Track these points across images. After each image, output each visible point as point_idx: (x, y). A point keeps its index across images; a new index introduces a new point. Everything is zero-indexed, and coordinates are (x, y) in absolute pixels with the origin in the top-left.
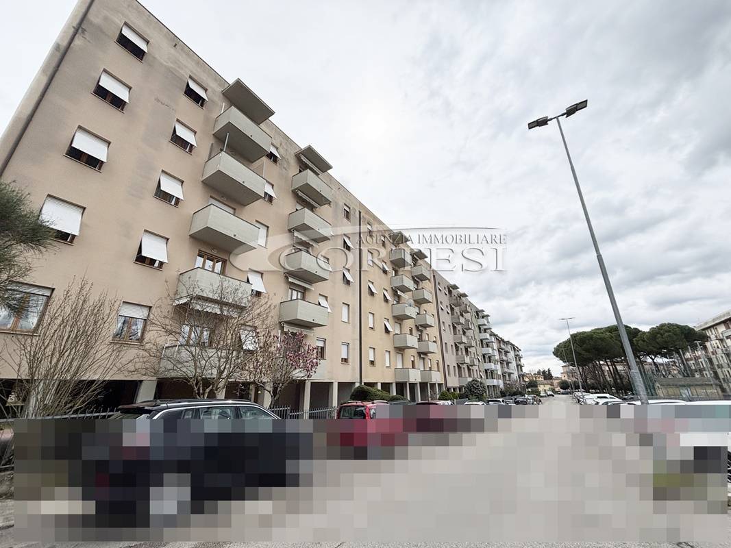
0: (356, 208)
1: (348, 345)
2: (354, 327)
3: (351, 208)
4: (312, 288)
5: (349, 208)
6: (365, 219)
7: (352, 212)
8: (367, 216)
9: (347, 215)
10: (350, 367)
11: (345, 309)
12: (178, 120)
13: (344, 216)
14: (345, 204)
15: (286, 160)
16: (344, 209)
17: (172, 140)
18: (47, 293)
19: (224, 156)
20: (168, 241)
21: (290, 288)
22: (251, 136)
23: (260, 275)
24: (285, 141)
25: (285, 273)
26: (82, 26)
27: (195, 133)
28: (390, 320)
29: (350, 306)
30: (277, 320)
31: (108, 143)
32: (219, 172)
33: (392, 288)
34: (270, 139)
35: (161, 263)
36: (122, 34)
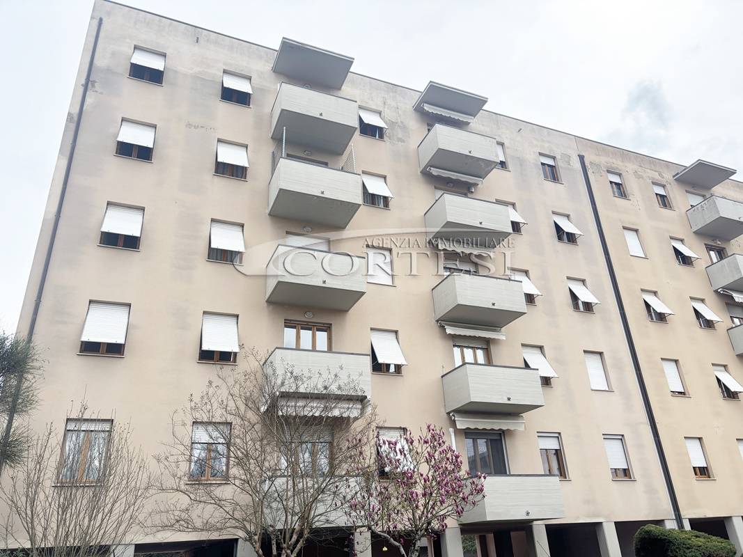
0: (569, 152)
1: (622, 439)
2: (626, 397)
3: (558, 157)
4: (500, 336)
5: (554, 158)
6: (598, 166)
7: (561, 164)
8: (603, 160)
9: (552, 173)
10: (639, 486)
11: (593, 364)
12: (219, 141)
13: (546, 177)
14: (541, 154)
15: (398, 126)
16: (543, 164)
17: (216, 171)
18: (107, 427)
19: (285, 164)
20: (238, 319)
21: (454, 346)
22: (321, 115)
23: (393, 336)
24: (391, 94)
25: (437, 321)
26: (91, 79)
27: (247, 148)
28: (730, 367)
29: (606, 356)
30: (443, 410)
31: (143, 209)
32: (283, 193)
33: (716, 291)
34: (356, 105)
35: (235, 354)
36: (131, 63)
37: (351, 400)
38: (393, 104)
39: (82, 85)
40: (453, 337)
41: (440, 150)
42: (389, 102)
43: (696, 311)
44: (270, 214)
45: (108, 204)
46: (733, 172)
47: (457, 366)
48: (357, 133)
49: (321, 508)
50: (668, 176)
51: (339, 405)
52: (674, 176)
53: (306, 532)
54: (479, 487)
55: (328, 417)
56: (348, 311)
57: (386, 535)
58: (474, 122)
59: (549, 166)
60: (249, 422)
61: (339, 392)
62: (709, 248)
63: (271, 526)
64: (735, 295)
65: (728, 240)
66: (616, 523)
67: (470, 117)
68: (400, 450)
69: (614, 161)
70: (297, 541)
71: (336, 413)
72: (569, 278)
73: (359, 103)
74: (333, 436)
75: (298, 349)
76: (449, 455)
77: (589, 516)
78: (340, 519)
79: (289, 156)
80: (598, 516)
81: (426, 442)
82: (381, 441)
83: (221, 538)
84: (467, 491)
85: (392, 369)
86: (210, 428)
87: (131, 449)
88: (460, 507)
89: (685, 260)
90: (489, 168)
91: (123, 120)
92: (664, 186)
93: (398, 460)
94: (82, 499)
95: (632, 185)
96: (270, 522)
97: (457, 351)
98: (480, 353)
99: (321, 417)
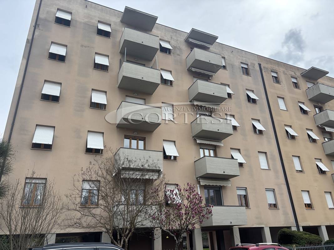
0: (254, 62)
1: (273, 190)
2: (276, 172)
3: (249, 64)
4: (221, 144)
5: (247, 65)
6: (267, 68)
7: (250, 68)
8: (269, 66)
9: (246, 72)
10: (280, 211)
11: (262, 157)
12: (96, 53)
13: (243, 73)
14: (242, 63)
15: (178, 48)
16: (242, 67)
17: (95, 67)
18: (44, 181)
19: (126, 65)
20: (103, 134)
21: (200, 148)
22: (142, 42)
23: (173, 143)
24: (175, 34)
25: (193, 137)
26: (37, 24)
27: (108, 57)
28: (323, 160)
29: (268, 154)
30: (195, 176)
31: (61, 84)
32: (124, 77)
33: (318, 126)
34: (158, 38)
35: (102, 150)
36: (56, 17)
37: (154, 171)
38: (175, 38)
39: (33, 26)
40: (200, 144)
41: (196, 59)
42: (173, 37)
43: (308, 135)
44: (118, 87)
45: (45, 81)
46: (328, 73)
47: (201, 157)
48: (159, 51)
49: (139, 219)
50: (298, 74)
51: (148, 174)
52: (301, 74)
53: (133, 229)
54: (210, 211)
55: (143, 179)
56: (153, 132)
57: (168, 231)
58: (212, 48)
59: (245, 68)
60: (108, 180)
61: (148, 168)
62: (315, 107)
63: (117, 226)
64: (326, 128)
65: (324, 103)
66: (270, 228)
67: (210, 45)
68: (175, 194)
69: (274, 67)
70: (129, 233)
71: (147, 177)
72: (252, 119)
73: (160, 37)
74: (145, 187)
75: (130, 148)
76: (197, 197)
77: (258, 224)
78: (148, 224)
79: (128, 61)
80: (262, 224)
81: (187, 191)
82: (167, 190)
83: (95, 231)
84: (204, 213)
85: (172, 158)
86: (90, 183)
87: (55, 192)
88: (201, 220)
89: (304, 112)
90: (218, 69)
91: (52, 43)
92: (296, 79)
93: (174, 198)
94: (33, 213)
95: (282, 78)
96: (116, 225)
97: (201, 151)
98: (212, 152)
99: (140, 179)
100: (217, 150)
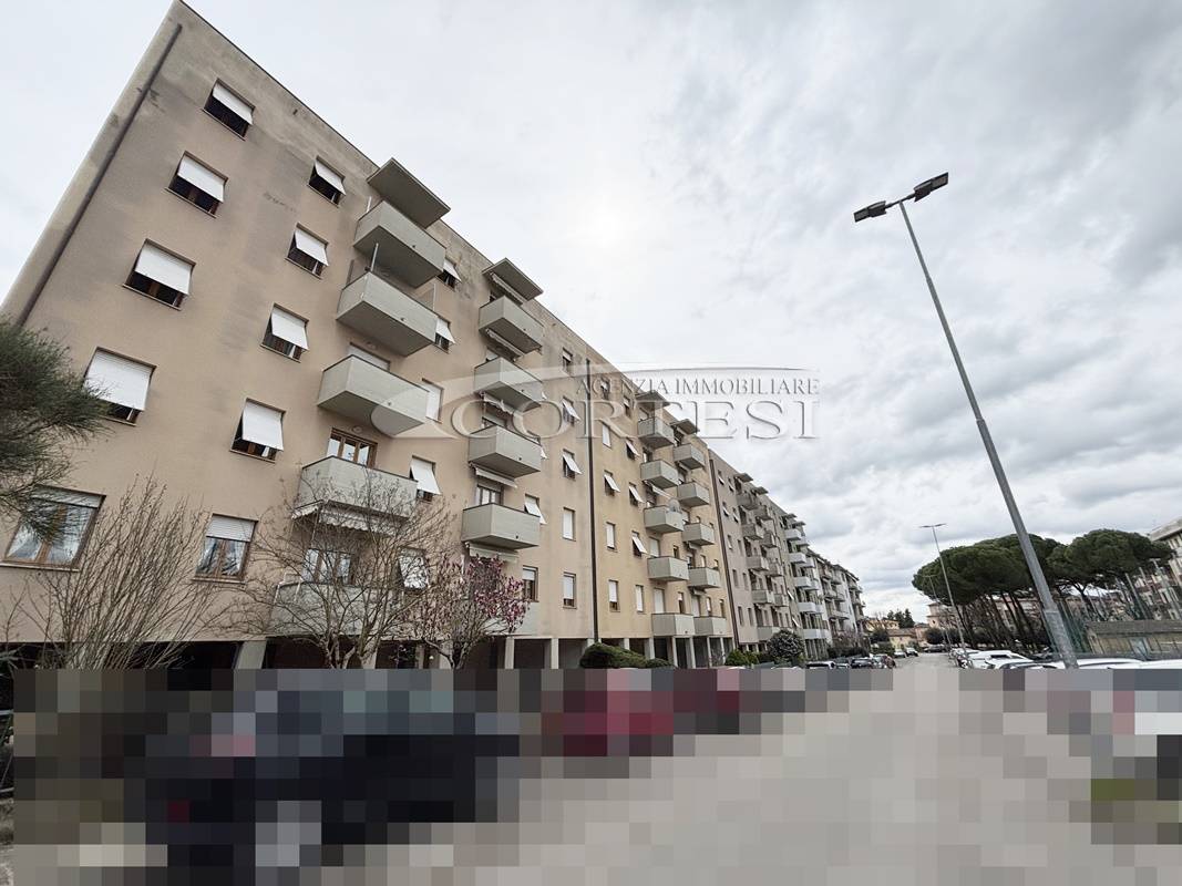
0: (581, 354)
1: (574, 577)
2: (583, 547)
3: (574, 355)
4: (513, 484)
7: (575, 361)
10: (577, 613)
11: (567, 517)
12: (299, 227)
14: (564, 349)
15: (468, 283)
16: (563, 357)
17: (291, 256)
20: (283, 415)
21: (478, 486)
22: (414, 247)
23: (430, 467)
24: (467, 253)
25: (470, 462)
26: (153, 88)
27: (326, 245)
28: (641, 535)
29: (576, 513)
30: (458, 538)
31: (192, 264)
32: (363, 305)
33: (643, 482)
34: (444, 251)
36: (212, 96)
38: (467, 262)
39: (139, 90)
40: (479, 478)
41: (503, 318)
42: (463, 258)
43: (630, 493)
44: (338, 320)
47: (475, 505)
48: (438, 275)
58: (525, 305)
59: (567, 359)
62: (644, 451)
64: (653, 487)
67: (526, 300)
72: (565, 450)
75: (339, 458)
77: (544, 634)
80: (549, 634)
83: (221, 639)
89: (630, 454)
90: (531, 347)
91: (186, 154)
97: (478, 491)
98: (494, 494)
100: (506, 493)
